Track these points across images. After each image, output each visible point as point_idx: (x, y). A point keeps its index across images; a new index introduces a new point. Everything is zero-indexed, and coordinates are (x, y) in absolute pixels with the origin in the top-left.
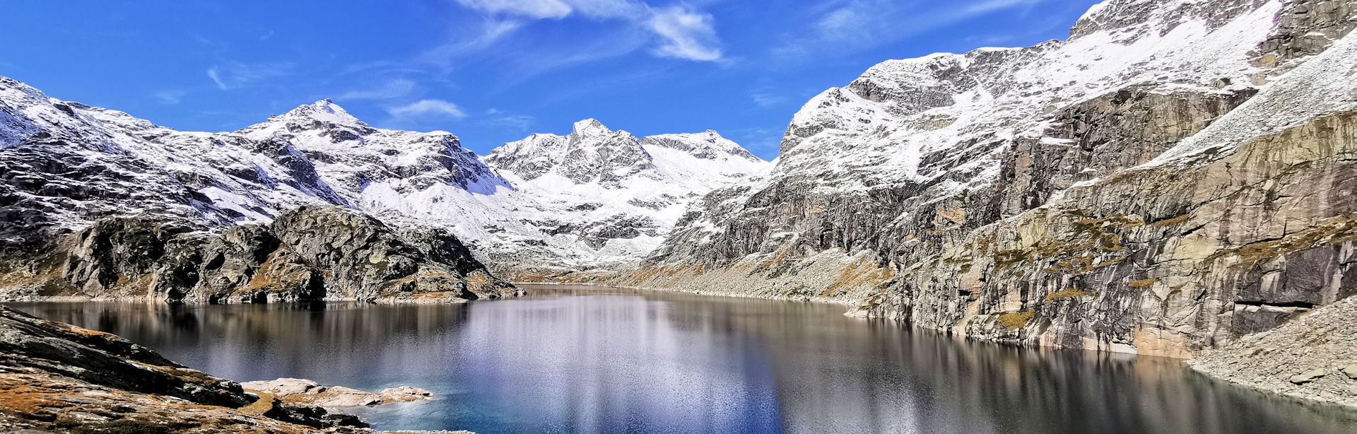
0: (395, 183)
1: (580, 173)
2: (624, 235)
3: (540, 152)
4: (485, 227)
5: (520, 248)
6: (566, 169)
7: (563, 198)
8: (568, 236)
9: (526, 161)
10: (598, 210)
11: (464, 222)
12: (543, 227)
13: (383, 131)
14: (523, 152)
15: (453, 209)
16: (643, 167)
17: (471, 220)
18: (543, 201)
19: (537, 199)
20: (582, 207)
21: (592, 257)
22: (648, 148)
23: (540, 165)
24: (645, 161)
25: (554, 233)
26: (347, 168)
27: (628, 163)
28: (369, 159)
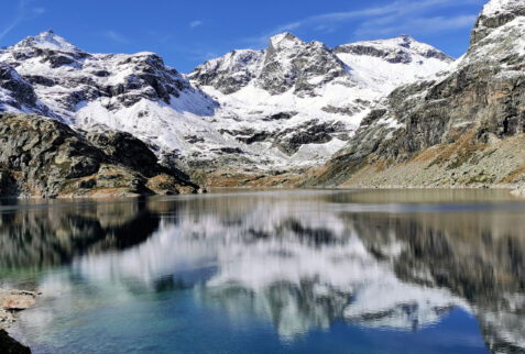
0: (106, 101)
1: (276, 84)
2: (317, 140)
3: (238, 67)
4: (186, 138)
5: (217, 156)
6: (263, 82)
7: (259, 108)
8: (263, 143)
9: (226, 76)
10: (294, 118)
11: (166, 134)
12: (239, 136)
13: (95, 55)
14: (223, 67)
15: (157, 122)
16: (336, 74)
17: (173, 131)
18: (241, 113)
19: (236, 111)
20: (277, 117)
21: (285, 163)
22: (342, 56)
23: (238, 79)
24: (339, 68)
25: (249, 141)
26: (63, 89)
27: (321, 72)
28: (83, 80)
